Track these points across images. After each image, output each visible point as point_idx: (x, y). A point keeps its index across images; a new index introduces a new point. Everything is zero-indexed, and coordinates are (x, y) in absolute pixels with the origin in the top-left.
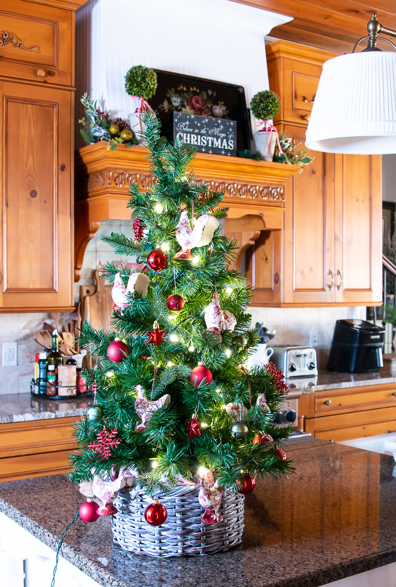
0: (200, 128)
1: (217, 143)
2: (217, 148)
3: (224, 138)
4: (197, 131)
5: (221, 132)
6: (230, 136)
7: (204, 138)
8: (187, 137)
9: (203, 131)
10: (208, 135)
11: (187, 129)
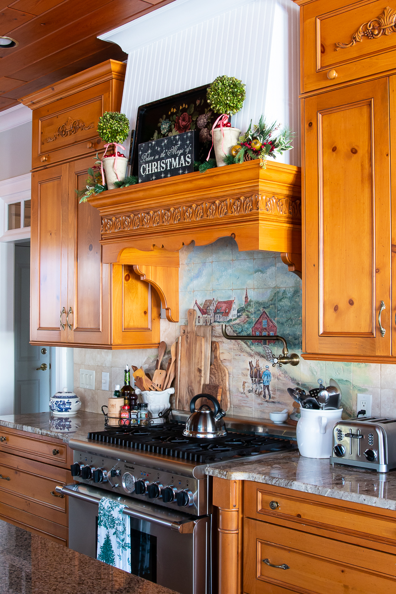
0: (159, 153)
1: (175, 163)
2: (175, 169)
3: (181, 154)
4: (157, 157)
5: (179, 149)
6: (187, 150)
7: (163, 162)
8: (149, 167)
9: (163, 155)
10: (167, 157)
11: (149, 159)
